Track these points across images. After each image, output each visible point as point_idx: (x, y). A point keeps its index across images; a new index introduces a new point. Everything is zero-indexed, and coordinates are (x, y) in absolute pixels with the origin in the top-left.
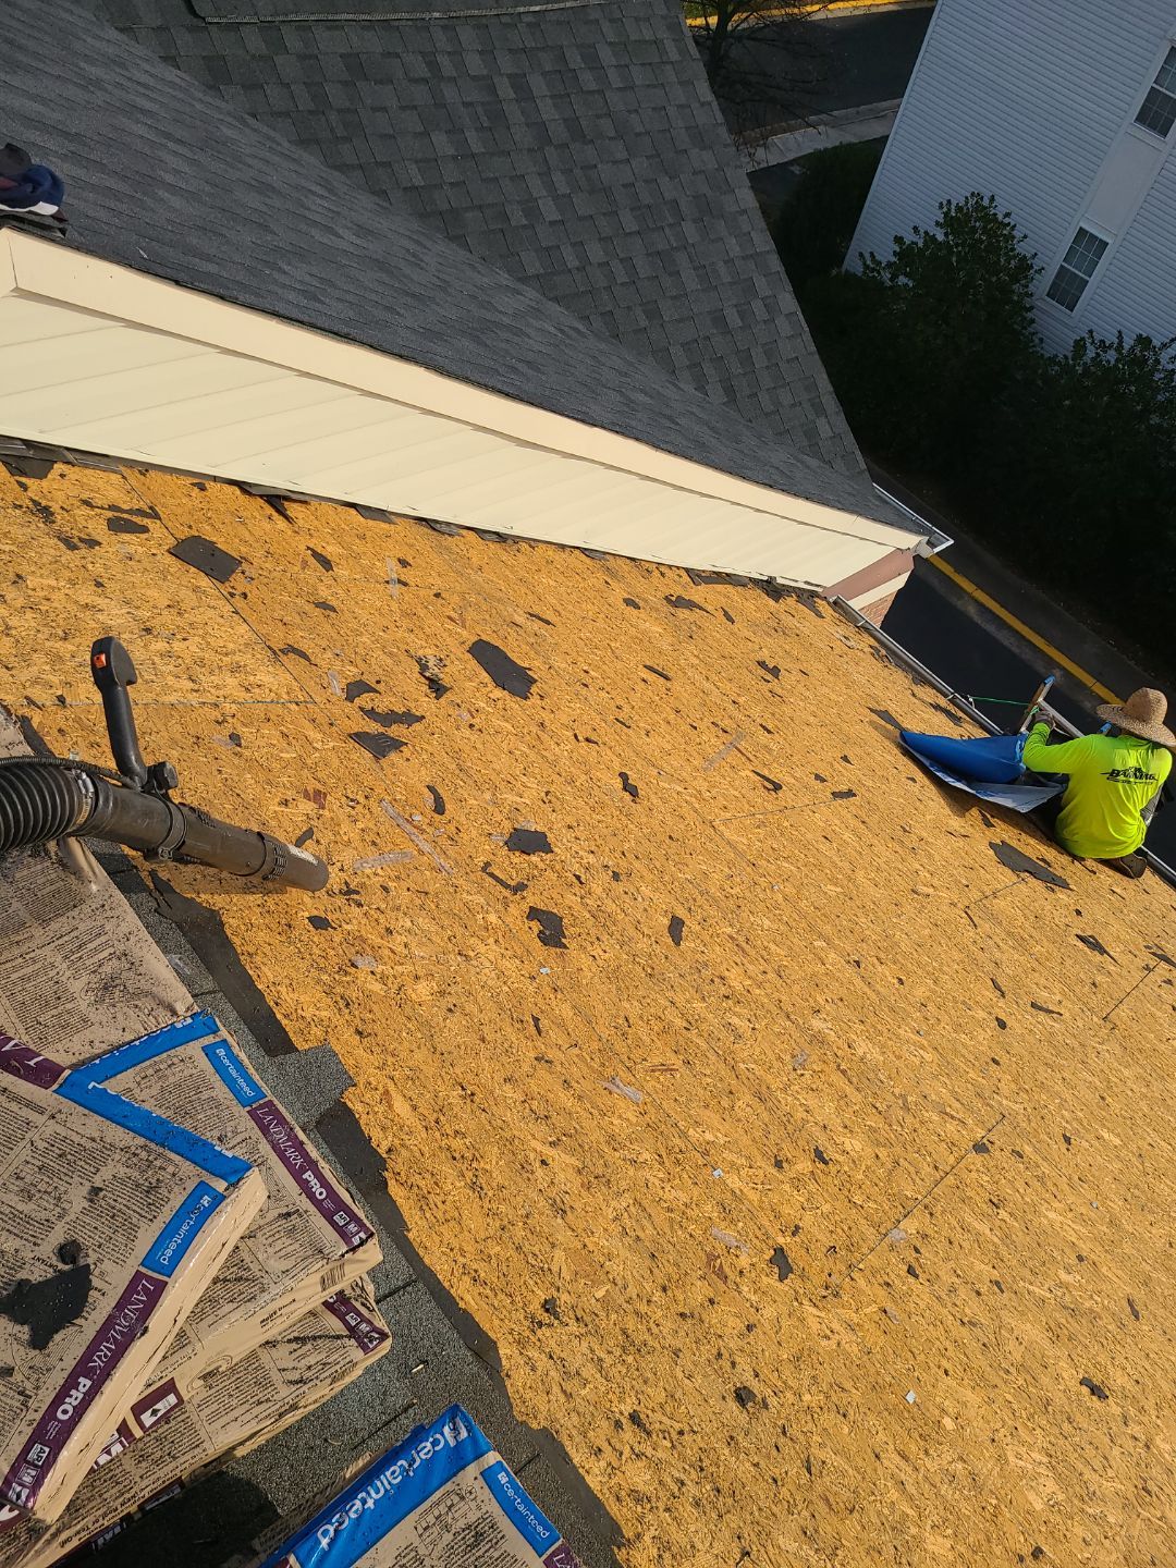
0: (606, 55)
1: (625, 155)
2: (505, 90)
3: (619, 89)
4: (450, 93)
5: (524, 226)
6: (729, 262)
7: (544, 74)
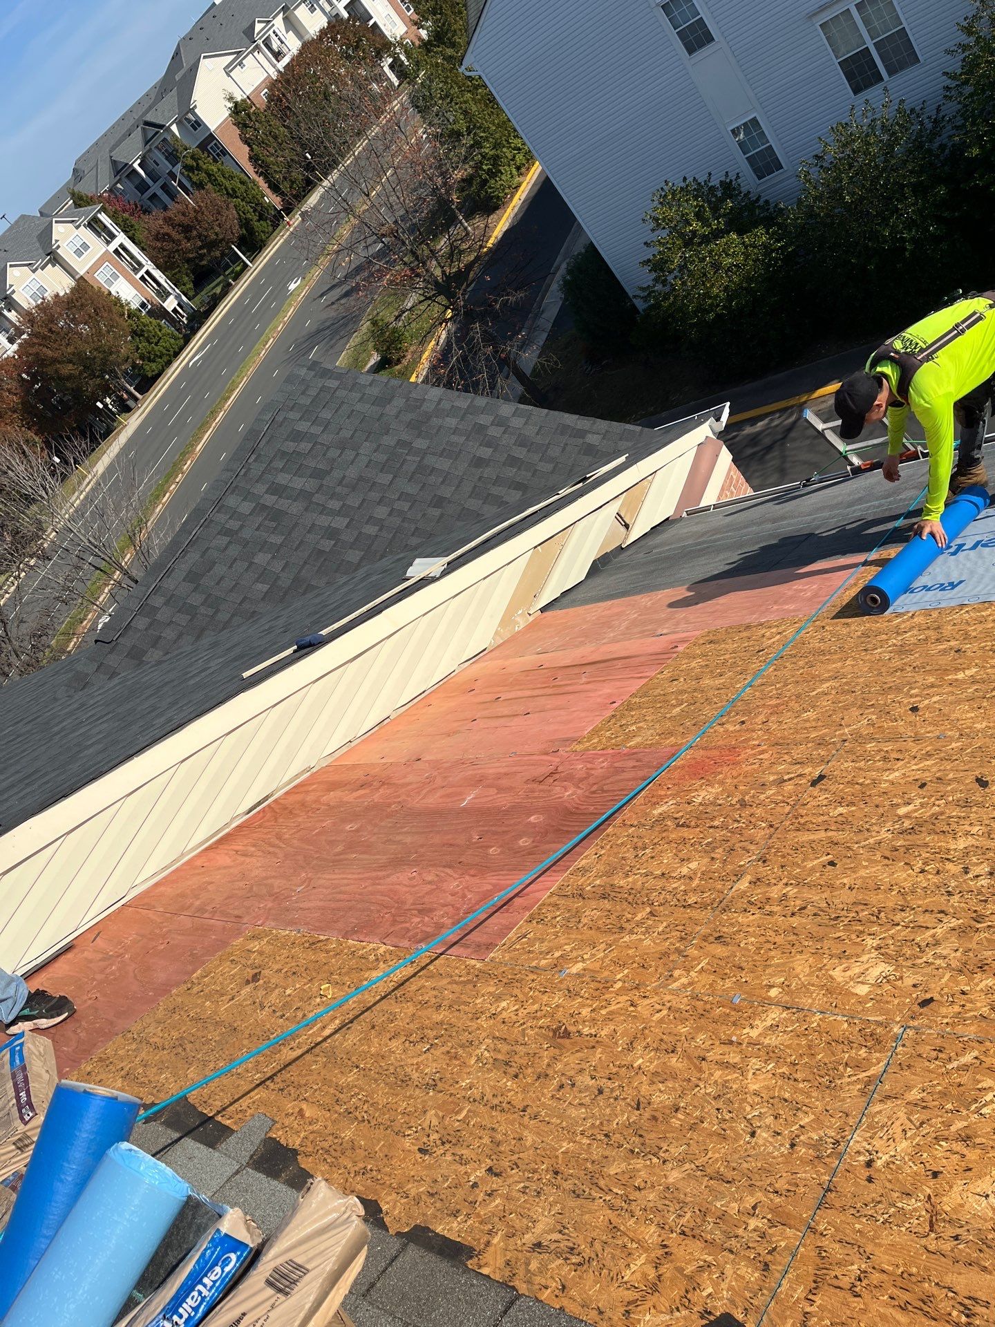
0: (303, 426)
1: (354, 453)
2: (269, 500)
3: (323, 432)
4: (246, 534)
5: (335, 545)
6: (455, 431)
7: (282, 470)
